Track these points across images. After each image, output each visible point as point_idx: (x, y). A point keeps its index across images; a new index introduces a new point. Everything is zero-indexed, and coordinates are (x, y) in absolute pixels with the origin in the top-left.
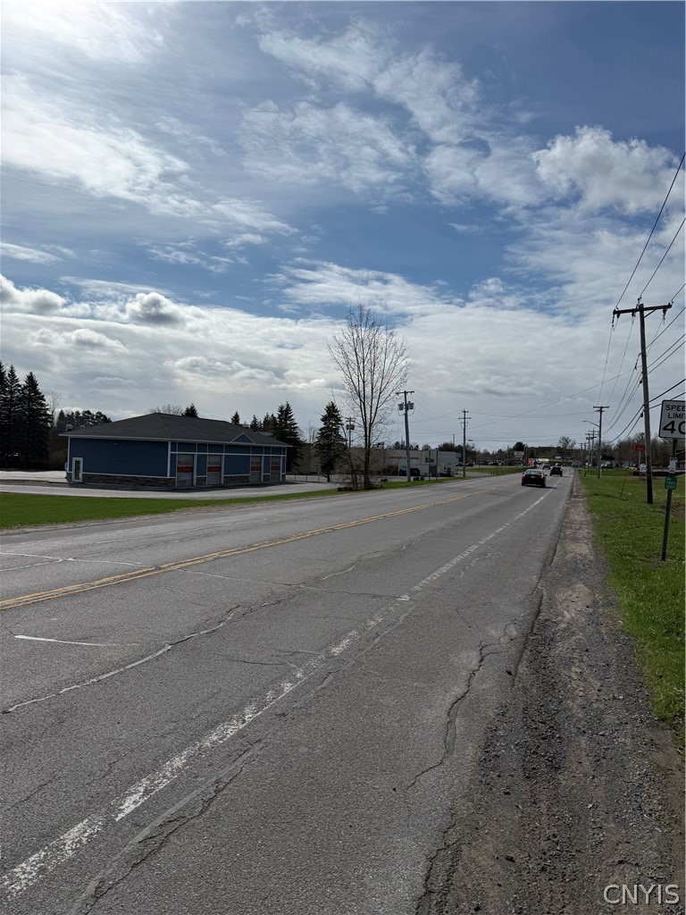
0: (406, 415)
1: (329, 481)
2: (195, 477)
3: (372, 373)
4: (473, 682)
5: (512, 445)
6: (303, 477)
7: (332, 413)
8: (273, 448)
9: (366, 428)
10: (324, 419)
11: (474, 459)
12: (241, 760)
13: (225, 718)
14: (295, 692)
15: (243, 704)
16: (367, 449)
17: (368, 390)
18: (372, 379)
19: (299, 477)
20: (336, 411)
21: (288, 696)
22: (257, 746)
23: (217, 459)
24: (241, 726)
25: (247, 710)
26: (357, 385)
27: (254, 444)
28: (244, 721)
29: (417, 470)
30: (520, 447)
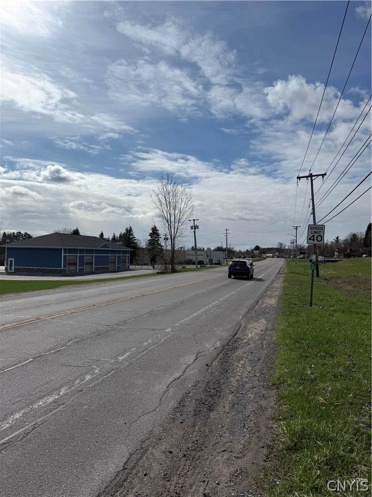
0: (195, 232)
1: (153, 268)
2: (78, 268)
3: (175, 209)
4: (187, 370)
5: (253, 247)
6: (140, 267)
7: (155, 232)
8: (123, 251)
9: (171, 239)
10: (151, 235)
11: (234, 255)
12: (51, 413)
13: (50, 393)
14: (91, 380)
15: (61, 386)
16: (173, 250)
17: (173, 218)
18: (175, 213)
19: (137, 267)
20: (157, 230)
21: (87, 381)
22: (62, 407)
23: (91, 258)
24: (57, 397)
25: (63, 389)
26: (166, 216)
27: (111, 249)
28: (59, 395)
29: (202, 261)
30: (257, 248)
